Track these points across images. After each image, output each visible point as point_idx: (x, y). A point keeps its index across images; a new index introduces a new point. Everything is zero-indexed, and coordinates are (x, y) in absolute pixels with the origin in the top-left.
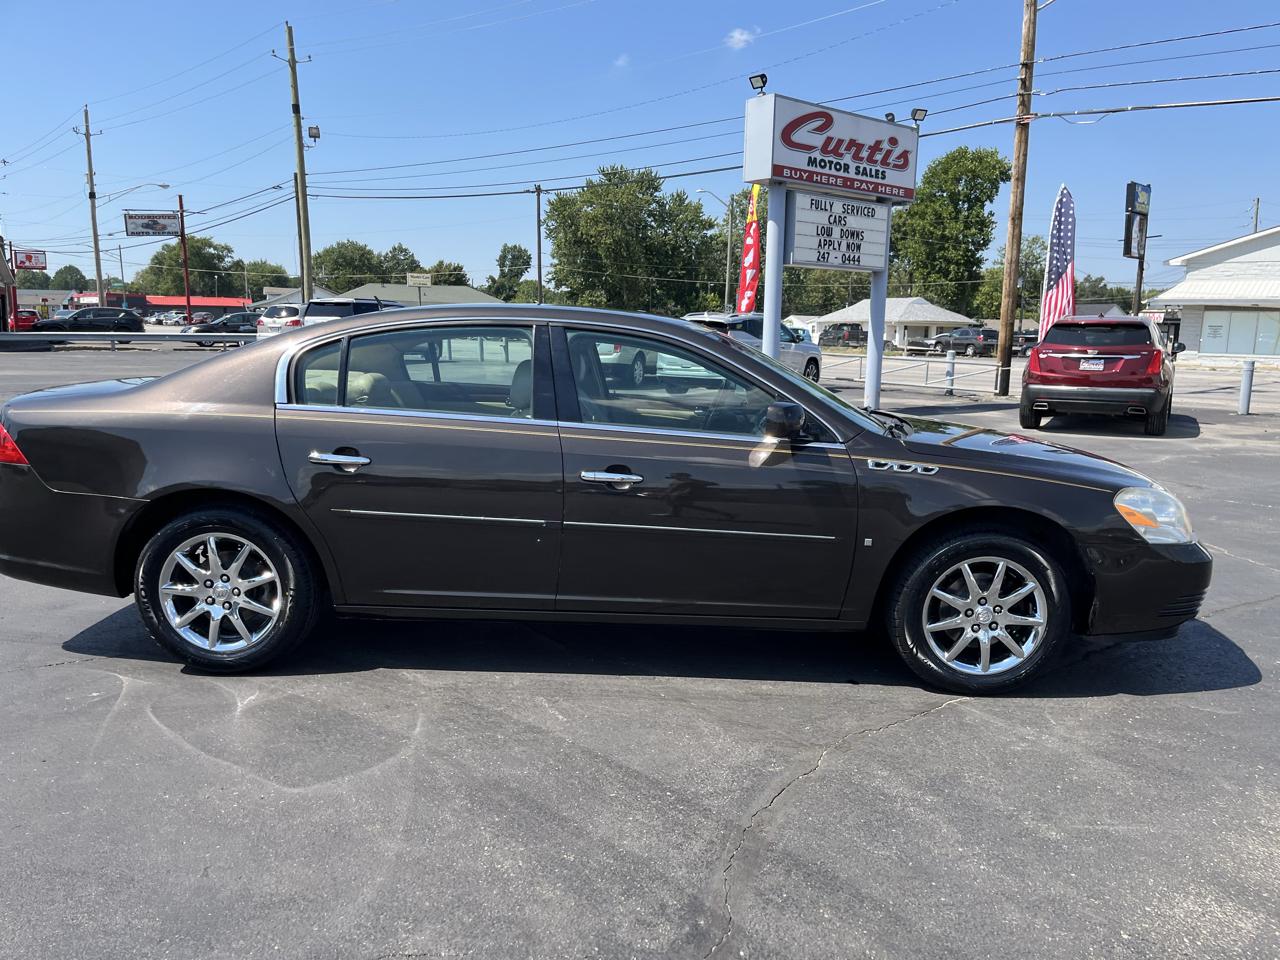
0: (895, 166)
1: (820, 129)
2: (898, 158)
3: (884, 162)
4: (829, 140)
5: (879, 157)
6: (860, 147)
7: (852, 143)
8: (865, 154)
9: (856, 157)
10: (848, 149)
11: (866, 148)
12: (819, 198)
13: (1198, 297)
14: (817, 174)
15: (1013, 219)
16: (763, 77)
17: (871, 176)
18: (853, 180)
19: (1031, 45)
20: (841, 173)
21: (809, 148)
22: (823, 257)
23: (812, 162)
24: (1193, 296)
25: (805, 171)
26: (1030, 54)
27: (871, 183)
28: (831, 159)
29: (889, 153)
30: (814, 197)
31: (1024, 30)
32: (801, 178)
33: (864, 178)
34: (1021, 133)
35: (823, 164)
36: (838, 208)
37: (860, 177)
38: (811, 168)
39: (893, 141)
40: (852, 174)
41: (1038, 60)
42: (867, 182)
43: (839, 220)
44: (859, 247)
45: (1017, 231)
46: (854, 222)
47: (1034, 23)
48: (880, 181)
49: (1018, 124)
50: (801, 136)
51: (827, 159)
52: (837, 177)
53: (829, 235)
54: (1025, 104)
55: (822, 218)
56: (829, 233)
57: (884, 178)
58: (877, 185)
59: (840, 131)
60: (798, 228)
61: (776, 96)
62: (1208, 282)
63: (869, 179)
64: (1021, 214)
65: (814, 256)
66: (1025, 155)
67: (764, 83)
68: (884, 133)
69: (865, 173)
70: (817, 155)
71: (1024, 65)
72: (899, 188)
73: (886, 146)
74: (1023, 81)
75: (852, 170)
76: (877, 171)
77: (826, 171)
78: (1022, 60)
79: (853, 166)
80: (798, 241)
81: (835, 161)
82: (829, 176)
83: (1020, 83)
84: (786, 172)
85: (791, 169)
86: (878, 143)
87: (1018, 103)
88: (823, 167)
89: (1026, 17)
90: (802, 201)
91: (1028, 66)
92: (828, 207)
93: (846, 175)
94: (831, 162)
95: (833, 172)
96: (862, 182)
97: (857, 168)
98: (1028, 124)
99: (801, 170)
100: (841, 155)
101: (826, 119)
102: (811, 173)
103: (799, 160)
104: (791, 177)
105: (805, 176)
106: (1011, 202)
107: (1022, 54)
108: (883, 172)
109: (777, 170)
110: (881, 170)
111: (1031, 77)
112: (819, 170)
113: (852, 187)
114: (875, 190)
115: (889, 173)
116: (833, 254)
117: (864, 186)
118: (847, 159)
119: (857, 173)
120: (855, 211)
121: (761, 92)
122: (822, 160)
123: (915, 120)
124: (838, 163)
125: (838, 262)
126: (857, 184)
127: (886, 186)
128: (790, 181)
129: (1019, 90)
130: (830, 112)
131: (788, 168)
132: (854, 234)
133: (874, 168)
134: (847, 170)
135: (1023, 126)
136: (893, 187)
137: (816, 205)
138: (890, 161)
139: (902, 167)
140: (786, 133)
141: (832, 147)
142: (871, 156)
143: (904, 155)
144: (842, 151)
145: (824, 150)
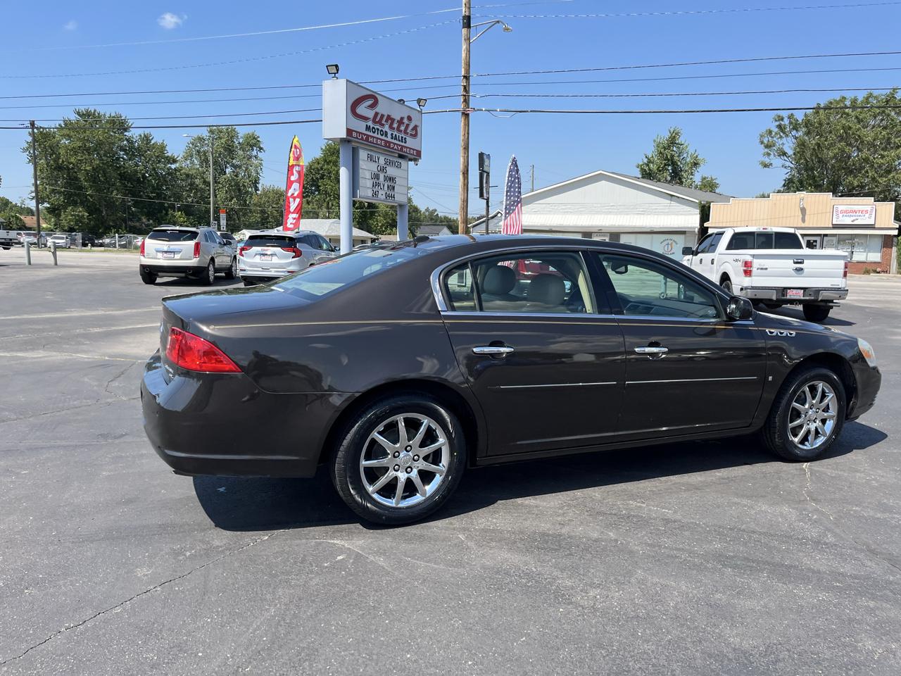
0: (411, 135)
1: (372, 106)
2: (412, 129)
3: (406, 132)
4: (376, 114)
5: (402, 128)
6: (393, 120)
7: (389, 117)
8: (395, 125)
9: (391, 127)
10: (386, 121)
11: (396, 122)
12: (372, 153)
14: (371, 137)
15: (463, 173)
16: (336, 66)
17: (399, 141)
18: (390, 143)
19: (468, 65)
20: (383, 138)
21: (366, 119)
22: (375, 194)
23: (368, 128)
25: (365, 135)
26: (468, 71)
27: (400, 145)
28: (378, 127)
29: (408, 125)
30: (369, 153)
31: (464, 55)
32: (362, 139)
33: (395, 142)
34: (465, 120)
35: (374, 130)
36: (382, 161)
37: (393, 141)
38: (367, 133)
39: (409, 118)
40: (389, 139)
41: (473, 74)
42: (397, 145)
43: (383, 170)
44: (394, 188)
45: (466, 181)
46: (391, 171)
47: (469, 51)
48: (403, 144)
49: (463, 113)
50: (362, 109)
51: (376, 127)
52: (381, 140)
53: (378, 179)
54: (466, 101)
55: (373, 167)
56: (377, 177)
57: (405, 142)
58: (403, 146)
59: (382, 108)
60: (362, 173)
61: (347, 81)
63: (397, 142)
64: (468, 171)
65: (370, 193)
66: (468, 134)
67: (338, 70)
68: (404, 113)
69: (396, 139)
70: (370, 124)
71: (465, 77)
72: (414, 150)
73: (406, 121)
74: (465, 87)
75: (389, 135)
76: (402, 137)
77: (375, 135)
78: (463, 73)
79: (389, 133)
80: (362, 182)
81: (380, 129)
82: (378, 138)
83: (462, 88)
84: (354, 134)
86: (402, 118)
87: (462, 100)
88: (374, 132)
89: (464, 47)
90: (363, 154)
91: (467, 78)
92: (377, 160)
93: (385, 139)
94: (378, 129)
95: (379, 136)
96: (395, 144)
97: (392, 134)
98: (468, 114)
99: (362, 133)
100: (383, 125)
101: (373, 99)
102: (368, 136)
103: (360, 126)
104: (357, 138)
105: (364, 138)
106: (462, 163)
107: (463, 70)
108: (405, 138)
109: (349, 132)
110: (404, 137)
111: (469, 85)
112: (371, 134)
113: (389, 147)
114: (401, 150)
115: (408, 139)
116: (381, 192)
117: (396, 147)
118: (386, 128)
119: (392, 138)
120: (388, 163)
121: (335, 77)
122: (373, 128)
123: (420, 106)
124: (382, 130)
125: (384, 197)
126: (392, 145)
127: (407, 148)
128: (356, 140)
129: (462, 92)
130: (376, 95)
131: (356, 132)
132: (392, 179)
133: (400, 136)
134: (386, 136)
135: (466, 115)
136: (410, 149)
137: (370, 158)
138: (408, 131)
139: (415, 136)
140: (353, 107)
141: (378, 119)
142: (398, 127)
143: (415, 128)
144: (383, 122)
145: (374, 121)
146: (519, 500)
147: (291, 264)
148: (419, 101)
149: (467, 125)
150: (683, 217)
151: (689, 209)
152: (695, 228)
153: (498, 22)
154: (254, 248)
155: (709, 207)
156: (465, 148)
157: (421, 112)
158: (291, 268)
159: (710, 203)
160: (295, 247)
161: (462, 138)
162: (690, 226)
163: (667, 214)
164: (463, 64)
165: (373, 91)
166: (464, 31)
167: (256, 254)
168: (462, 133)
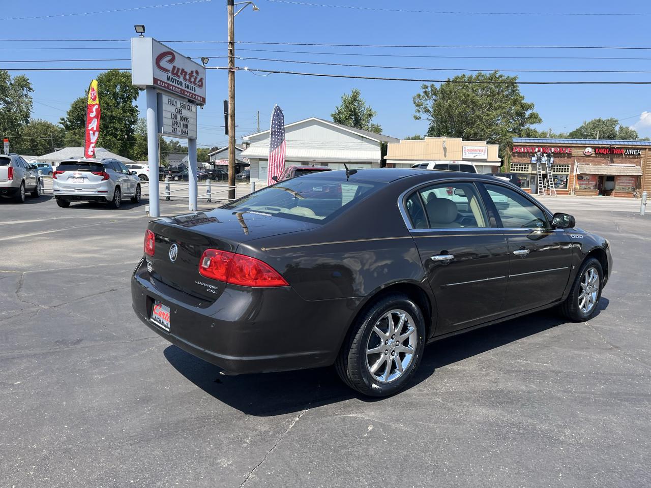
2: (199, 81)
11: (188, 75)
13: (257, 154)
14: (171, 85)
16: (143, 26)
17: (191, 89)
18: (184, 91)
19: (233, 34)
20: (179, 86)
21: (166, 70)
22: (174, 131)
23: (168, 78)
24: (255, 154)
25: (166, 83)
26: (232, 38)
27: (191, 93)
29: (196, 78)
30: (170, 98)
31: (229, 26)
32: (164, 87)
33: (188, 90)
34: (231, 76)
35: (173, 80)
36: (179, 105)
37: (186, 89)
38: (168, 82)
39: (197, 72)
40: (183, 88)
42: (189, 92)
43: (179, 111)
44: (187, 126)
45: (233, 122)
46: (185, 113)
47: (233, 23)
48: (193, 92)
49: (230, 71)
50: (164, 63)
51: (174, 78)
52: (178, 88)
53: (176, 119)
54: (232, 62)
55: (173, 109)
56: (176, 117)
57: (195, 91)
58: (193, 94)
59: (178, 63)
60: (165, 114)
61: (153, 39)
62: (259, 148)
63: (189, 91)
64: (234, 114)
65: (170, 130)
66: (234, 86)
67: (144, 30)
68: (194, 68)
69: (188, 88)
70: (170, 75)
71: (230, 43)
72: (201, 97)
73: (194, 74)
74: (231, 51)
75: (183, 85)
76: (192, 87)
77: (174, 84)
78: (229, 40)
79: (184, 83)
80: (165, 121)
81: (177, 79)
82: (176, 87)
83: (229, 51)
84: (159, 82)
85: (161, 81)
86: (192, 72)
87: (229, 61)
88: (173, 82)
89: (229, 20)
90: (165, 99)
91: (232, 43)
92: (175, 104)
93: (181, 87)
94: (175, 80)
95: (177, 85)
96: (187, 92)
97: (185, 84)
98: (234, 71)
99: (163, 82)
100: (179, 76)
101: (171, 55)
102: (169, 84)
103: (163, 77)
104: (161, 86)
105: (166, 85)
107: (229, 37)
108: (195, 88)
109: (155, 80)
111: (234, 49)
112: (171, 83)
113: (184, 94)
114: (192, 95)
115: (197, 88)
116: (178, 129)
117: (188, 94)
118: (181, 79)
119: (185, 87)
120: (183, 106)
121: (142, 35)
122: (172, 78)
123: (203, 63)
124: (178, 81)
125: (180, 133)
126: (186, 93)
127: (196, 95)
128: (160, 87)
129: (229, 54)
130: (174, 53)
131: (160, 80)
132: (185, 119)
133: (191, 85)
134: (181, 85)
135: (232, 72)
136: (198, 96)
137: (170, 102)
138: (196, 82)
139: (201, 86)
140: (158, 60)
141: (176, 72)
142: (190, 78)
143: (201, 80)
144: (179, 74)
145: (173, 74)
146: (449, 367)
147: (100, 185)
148: (203, 59)
149: (233, 80)
150: (370, 152)
151: (372, 146)
152: (378, 160)
153: (250, 3)
154: (66, 172)
155: (387, 146)
156: (232, 97)
157: (204, 68)
158: (101, 189)
159: (387, 143)
160: (104, 171)
161: (229, 89)
162: (375, 158)
163: (359, 149)
164: (229, 33)
165: (170, 49)
166: (229, 7)
167: (69, 177)
168: (229, 86)
